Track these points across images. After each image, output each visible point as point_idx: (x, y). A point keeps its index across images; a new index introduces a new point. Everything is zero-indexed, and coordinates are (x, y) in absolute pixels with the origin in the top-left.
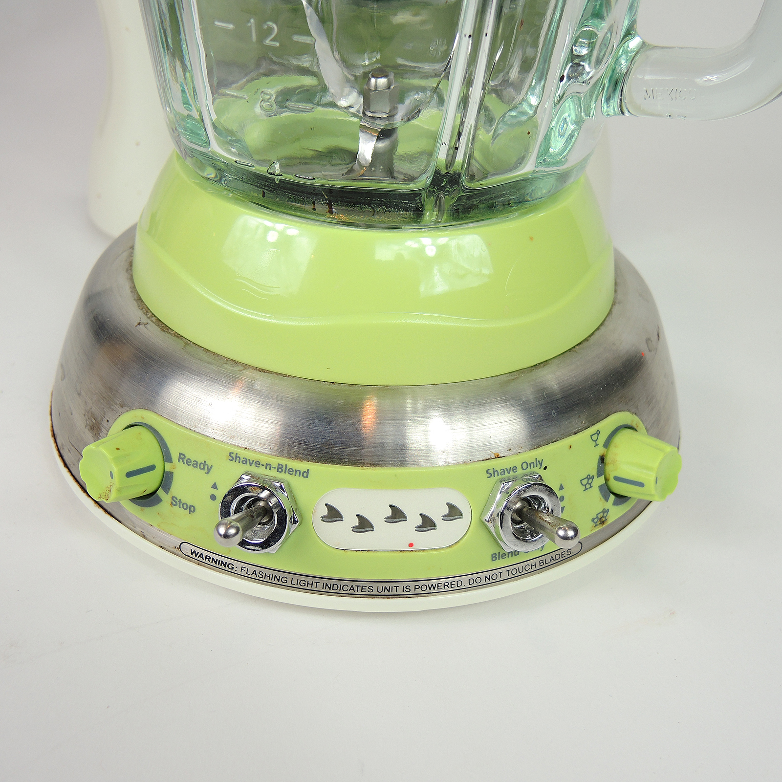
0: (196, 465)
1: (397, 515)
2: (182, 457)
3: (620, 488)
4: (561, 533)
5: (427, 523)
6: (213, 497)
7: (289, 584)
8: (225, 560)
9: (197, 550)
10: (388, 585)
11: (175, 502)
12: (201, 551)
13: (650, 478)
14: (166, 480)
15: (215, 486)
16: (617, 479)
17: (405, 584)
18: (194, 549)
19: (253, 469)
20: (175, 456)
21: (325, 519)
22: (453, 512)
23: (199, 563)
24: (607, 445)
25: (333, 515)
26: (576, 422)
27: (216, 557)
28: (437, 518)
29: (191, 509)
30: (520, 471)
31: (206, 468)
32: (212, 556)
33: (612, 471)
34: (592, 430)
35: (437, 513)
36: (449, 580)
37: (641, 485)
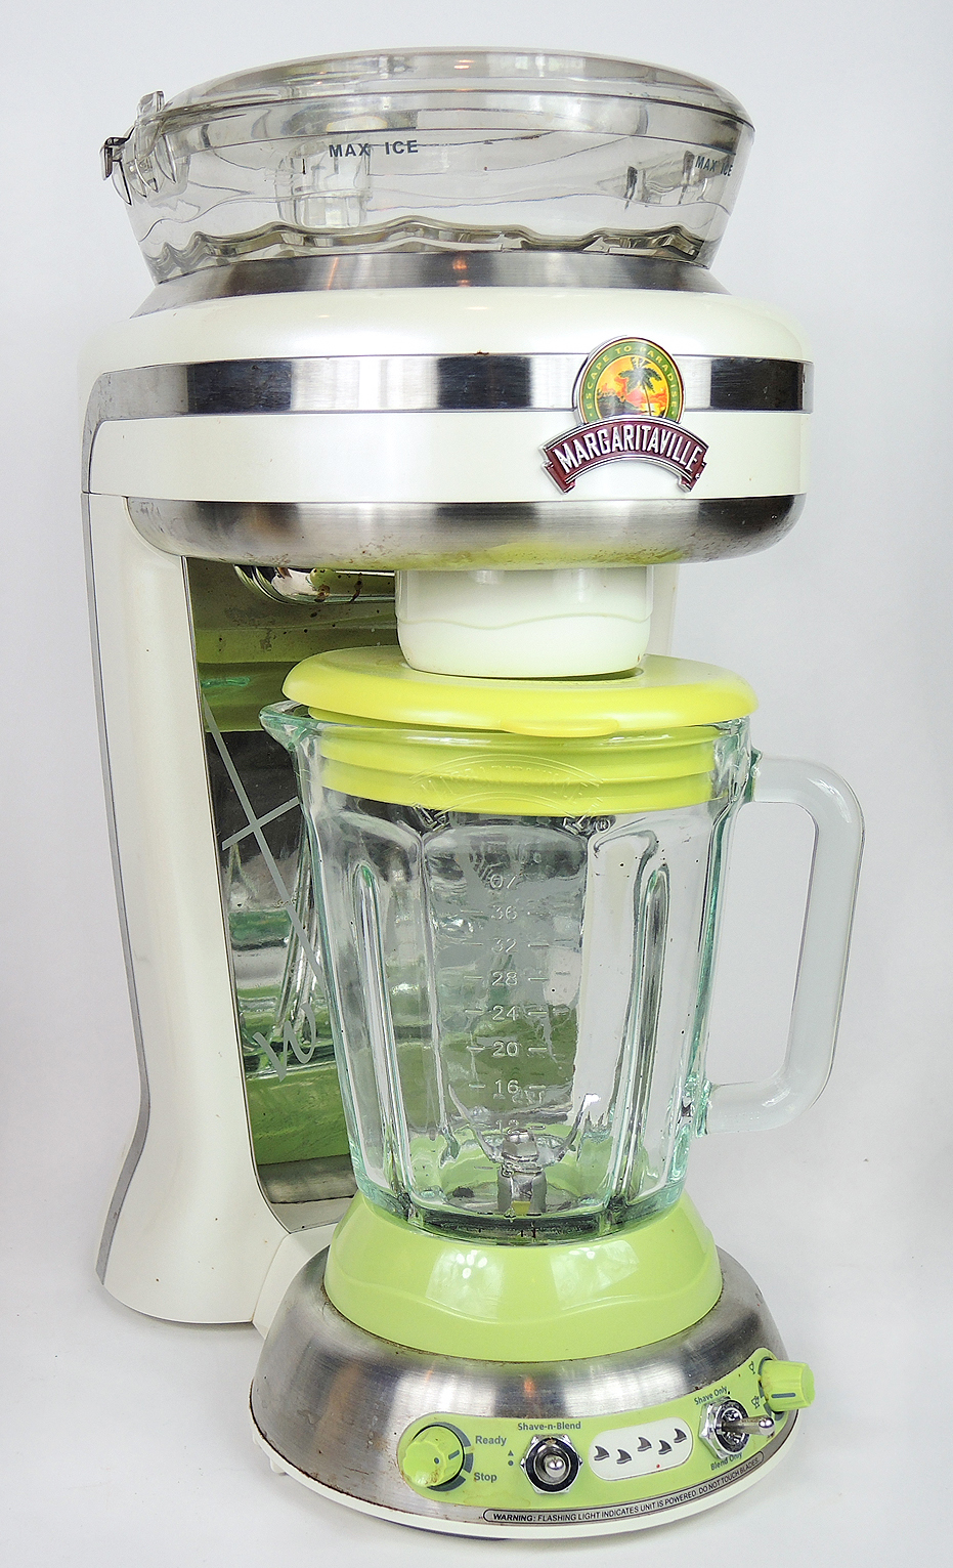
0: (492, 1441)
1: (645, 1444)
2: (478, 1439)
3: (777, 1404)
4: (762, 1424)
5: (666, 1447)
6: (511, 1463)
7: (577, 1520)
8: (524, 1514)
9: (499, 1513)
10: (647, 1503)
11: (477, 1477)
12: (503, 1513)
13: (797, 1388)
14: (467, 1463)
15: (511, 1454)
16: (774, 1396)
17: (659, 1500)
18: (496, 1513)
19: (540, 1432)
20: (472, 1440)
21: (598, 1458)
22: (680, 1436)
23: (502, 1524)
24: (760, 1373)
25: (602, 1453)
26: (738, 1358)
27: (516, 1514)
28: (671, 1443)
29: (493, 1478)
30: (714, 1397)
31: (501, 1441)
32: (513, 1514)
33: (769, 1393)
34: (748, 1362)
35: (670, 1439)
36: (686, 1492)
37: (794, 1395)
